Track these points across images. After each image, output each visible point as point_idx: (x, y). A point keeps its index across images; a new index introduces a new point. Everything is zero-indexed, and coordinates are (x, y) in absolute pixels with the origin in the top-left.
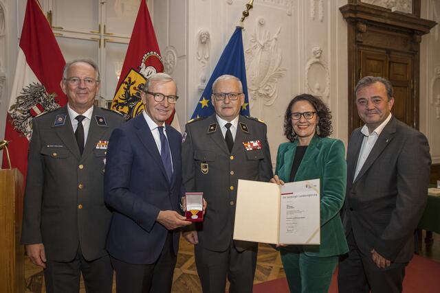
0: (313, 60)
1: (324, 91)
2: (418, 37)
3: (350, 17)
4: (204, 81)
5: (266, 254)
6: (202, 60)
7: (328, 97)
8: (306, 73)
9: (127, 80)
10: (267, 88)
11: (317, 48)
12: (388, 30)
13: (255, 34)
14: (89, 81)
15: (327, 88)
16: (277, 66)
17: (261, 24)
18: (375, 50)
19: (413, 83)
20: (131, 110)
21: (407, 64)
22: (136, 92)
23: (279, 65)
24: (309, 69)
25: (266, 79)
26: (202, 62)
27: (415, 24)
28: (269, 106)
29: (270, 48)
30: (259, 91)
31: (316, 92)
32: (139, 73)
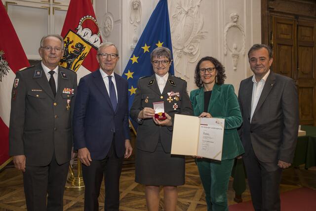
0: (231, 24)
1: (241, 50)
4: (136, 42)
6: (133, 25)
7: (244, 55)
8: (225, 35)
9: (66, 40)
10: (191, 48)
11: (234, 13)
13: (181, 2)
14: (57, 49)
15: (243, 48)
16: (199, 29)
18: (286, 16)
20: (69, 65)
21: (312, 27)
22: (73, 50)
23: (202, 28)
24: (227, 31)
25: (190, 40)
26: (134, 25)
28: (193, 63)
29: (194, 14)
30: (184, 50)
31: (234, 51)
32: (76, 34)
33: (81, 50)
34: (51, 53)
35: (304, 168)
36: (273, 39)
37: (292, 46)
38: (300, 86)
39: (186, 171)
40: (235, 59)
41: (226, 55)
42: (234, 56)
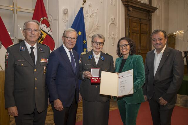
0: (111, 22)
1: (115, 35)
2: (151, 13)
3: (126, 4)
7: (117, 38)
8: (108, 28)
11: (112, 17)
12: (140, 10)
13: (87, 10)
14: (36, 31)
15: (117, 34)
16: (96, 25)
17: (90, 6)
18: (135, 18)
19: (149, 33)
21: (147, 25)
23: (98, 24)
24: (109, 26)
27: (150, 8)
29: (94, 17)
30: (89, 35)
31: (112, 36)
33: (41, 36)
34: (32, 34)
36: (130, 30)
37: (138, 33)
38: (142, 53)
40: (113, 40)
41: (109, 38)
42: (113, 38)
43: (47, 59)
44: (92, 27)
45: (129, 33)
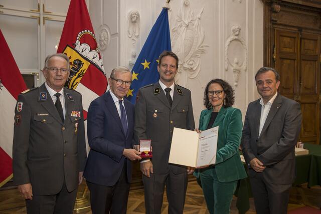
0: (233, 37)
1: (242, 64)
4: (134, 56)
5: (189, 210)
6: (131, 39)
7: (246, 70)
8: (227, 48)
10: (191, 63)
11: (235, 27)
12: (300, 9)
13: (181, 14)
14: (63, 70)
15: (245, 63)
16: (199, 43)
17: (186, 5)
18: (289, 28)
20: (67, 83)
21: (316, 40)
22: (71, 66)
23: (202, 42)
24: (229, 45)
25: (190, 54)
26: (133, 39)
28: (193, 79)
29: (194, 27)
30: (184, 65)
31: (235, 65)
32: (74, 49)
33: (79, 67)
34: (57, 75)
35: (306, 187)
36: (275, 52)
37: (294, 60)
38: (303, 101)
39: (188, 190)
40: (236, 74)
41: (227, 70)
42: (235, 71)
43: (79, 112)
44: (190, 47)
45: (273, 60)
